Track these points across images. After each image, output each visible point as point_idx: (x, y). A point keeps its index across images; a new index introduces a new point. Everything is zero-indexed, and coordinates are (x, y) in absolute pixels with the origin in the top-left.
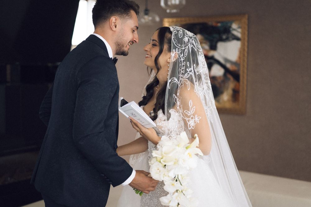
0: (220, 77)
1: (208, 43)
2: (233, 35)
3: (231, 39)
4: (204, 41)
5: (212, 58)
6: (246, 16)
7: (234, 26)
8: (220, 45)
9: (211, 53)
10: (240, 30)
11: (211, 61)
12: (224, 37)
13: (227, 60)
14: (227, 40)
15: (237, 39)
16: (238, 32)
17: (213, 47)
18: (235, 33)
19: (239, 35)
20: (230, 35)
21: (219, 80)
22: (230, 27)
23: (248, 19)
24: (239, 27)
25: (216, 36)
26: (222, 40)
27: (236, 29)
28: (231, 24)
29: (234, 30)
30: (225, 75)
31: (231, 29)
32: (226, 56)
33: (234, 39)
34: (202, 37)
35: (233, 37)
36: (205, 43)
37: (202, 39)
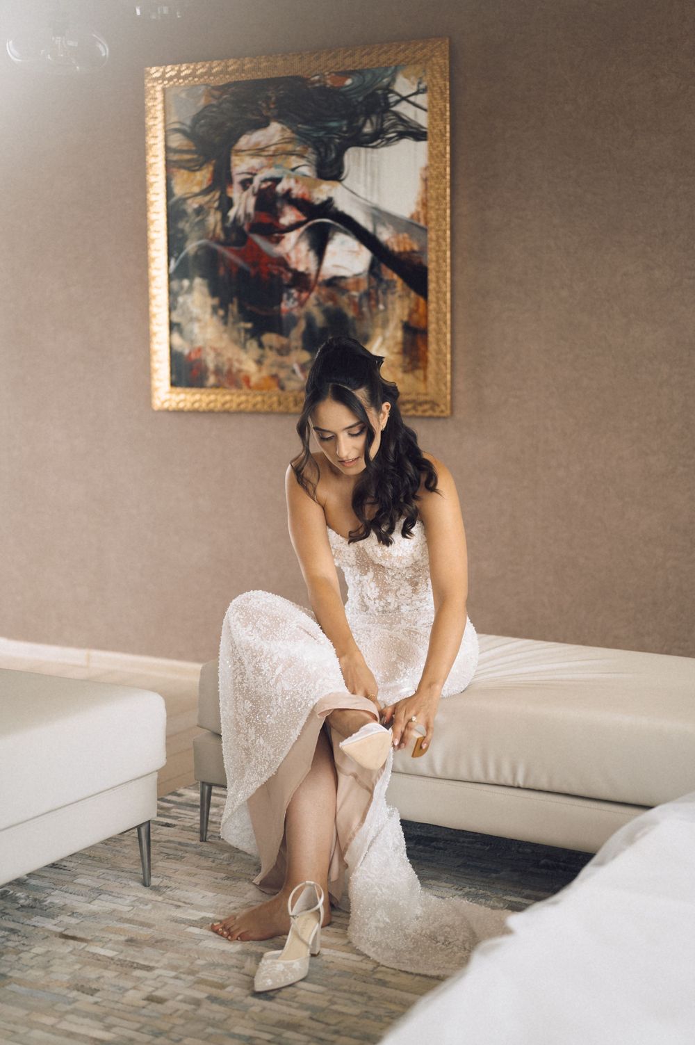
5: (327, 208)
8: (354, 158)
9: (323, 192)
15: (418, 134)
17: (331, 170)
19: (422, 119)
28: (393, 80)
31: (393, 98)
32: (375, 200)
33: (401, 135)
34: (288, 134)
35: (400, 128)
36: (301, 156)
37: (291, 141)
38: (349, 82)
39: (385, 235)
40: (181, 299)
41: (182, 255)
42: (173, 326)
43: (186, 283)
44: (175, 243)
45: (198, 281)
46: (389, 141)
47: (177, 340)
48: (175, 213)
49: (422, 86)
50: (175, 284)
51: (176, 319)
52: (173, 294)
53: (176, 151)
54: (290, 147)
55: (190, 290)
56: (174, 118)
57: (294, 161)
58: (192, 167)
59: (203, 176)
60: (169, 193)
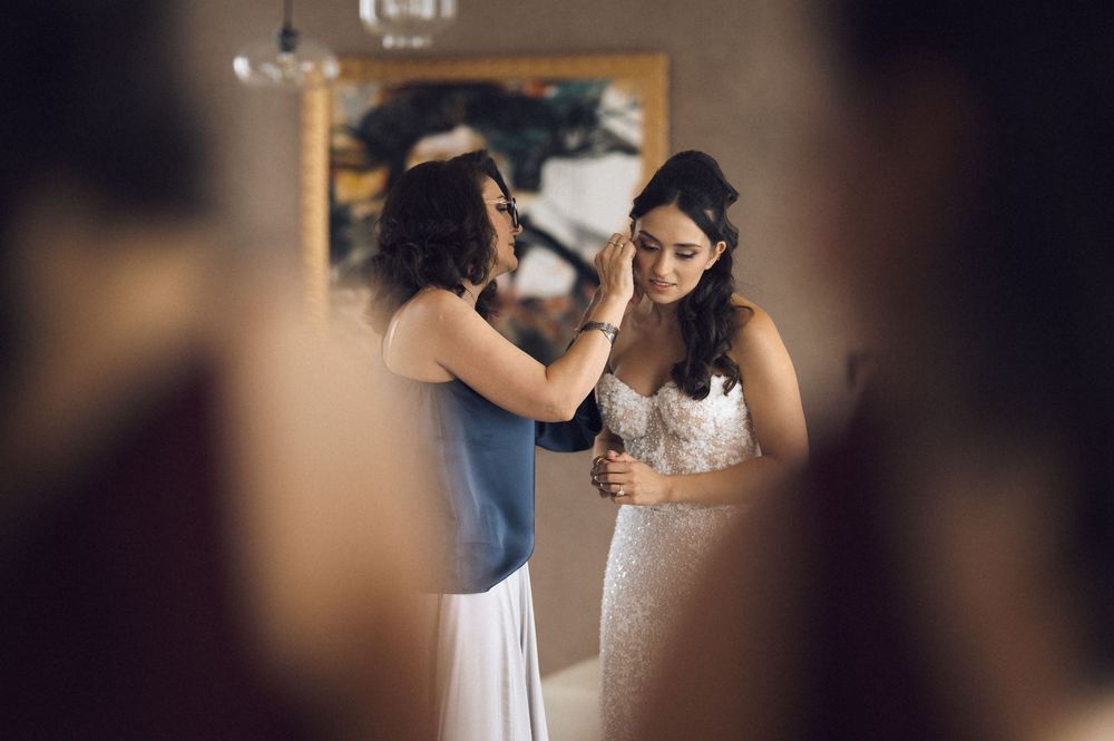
0: (557, 300)
1: (506, 166)
2: (610, 135)
3: (599, 148)
6: (662, 62)
7: (613, 99)
8: (554, 170)
10: (636, 115)
12: (573, 140)
13: (583, 233)
14: (584, 151)
15: (628, 149)
16: (630, 122)
17: (530, 182)
18: (617, 126)
20: (596, 135)
21: (555, 314)
22: (596, 103)
23: (672, 74)
24: (635, 105)
25: (539, 136)
26: (561, 152)
27: (622, 111)
28: (601, 90)
29: (613, 113)
30: (578, 290)
31: (600, 112)
33: (611, 150)
35: (610, 142)
38: (551, 92)
39: (590, 253)
46: (597, 156)
48: (338, 219)
49: (638, 100)
56: (339, 114)
58: (360, 169)
60: (331, 195)
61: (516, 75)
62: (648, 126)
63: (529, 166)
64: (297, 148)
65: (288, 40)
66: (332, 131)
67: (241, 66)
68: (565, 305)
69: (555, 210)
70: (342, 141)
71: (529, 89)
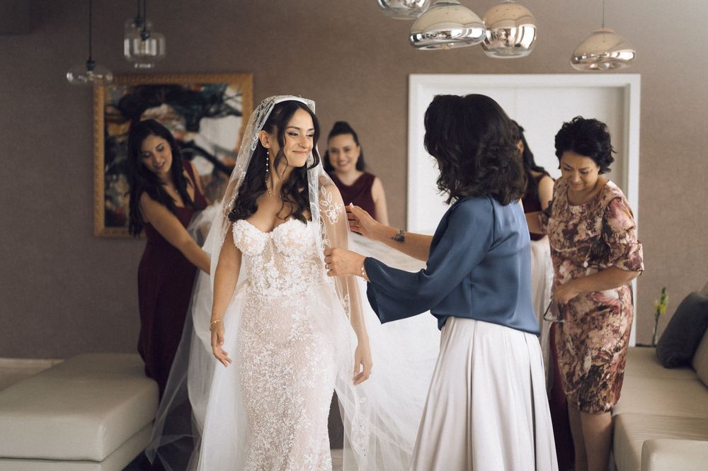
0: (207, 177)
1: (183, 120)
2: (228, 107)
3: (224, 113)
4: (177, 117)
5: (192, 144)
6: (250, 78)
7: (230, 92)
8: (205, 123)
9: (189, 137)
10: (239, 99)
11: (190, 150)
12: (212, 110)
13: (217, 149)
14: (217, 114)
15: (237, 114)
16: (237, 101)
17: (193, 127)
18: (231, 103)
19: (239, 107)
20: (223, 108)
21: (206, 183)
22: (222, 93)
23: (254, 82)
24: (239, 95)
25: (197, 107)
26: (208, 115)
27: (234, 98)
28: (225, 89)
29: (230, 98)
30: (215, 173)
31: (224, 97)
32: (216, 142)
33: (229, 114)
34: (171, 110)
35: (229, 110)
36: (178, 120)
37: (172, 113)
38: (202, 89)
39: (221, 157)
40: (111, 185)
41: (113, 163)
42: (107, 197)
43: (114, 177)
44: (109, 158)
45: (121, 176)
46: (222, 116)
47: (109, 204)
48: (109, 143)
49: (240, 92)
50: (109, 177)
51: (108, 193)
52: (107, 183)
53: (111, 114)
54: (172, 116)
55: (117, 180)
56: (109, 99)
57: (174, 123)
58: (119, 122)
59: (125, 128)
60: (106, 133)
61: (188, 82)
62: (245, 104)
63: (194, 121)
64: (91, 113)
65: (90, 65)
66: (106, 106)
67: (69, 76)
68: (210, 180)
69: (205, 139)
70: (110, 110)
71: (193, 88)
